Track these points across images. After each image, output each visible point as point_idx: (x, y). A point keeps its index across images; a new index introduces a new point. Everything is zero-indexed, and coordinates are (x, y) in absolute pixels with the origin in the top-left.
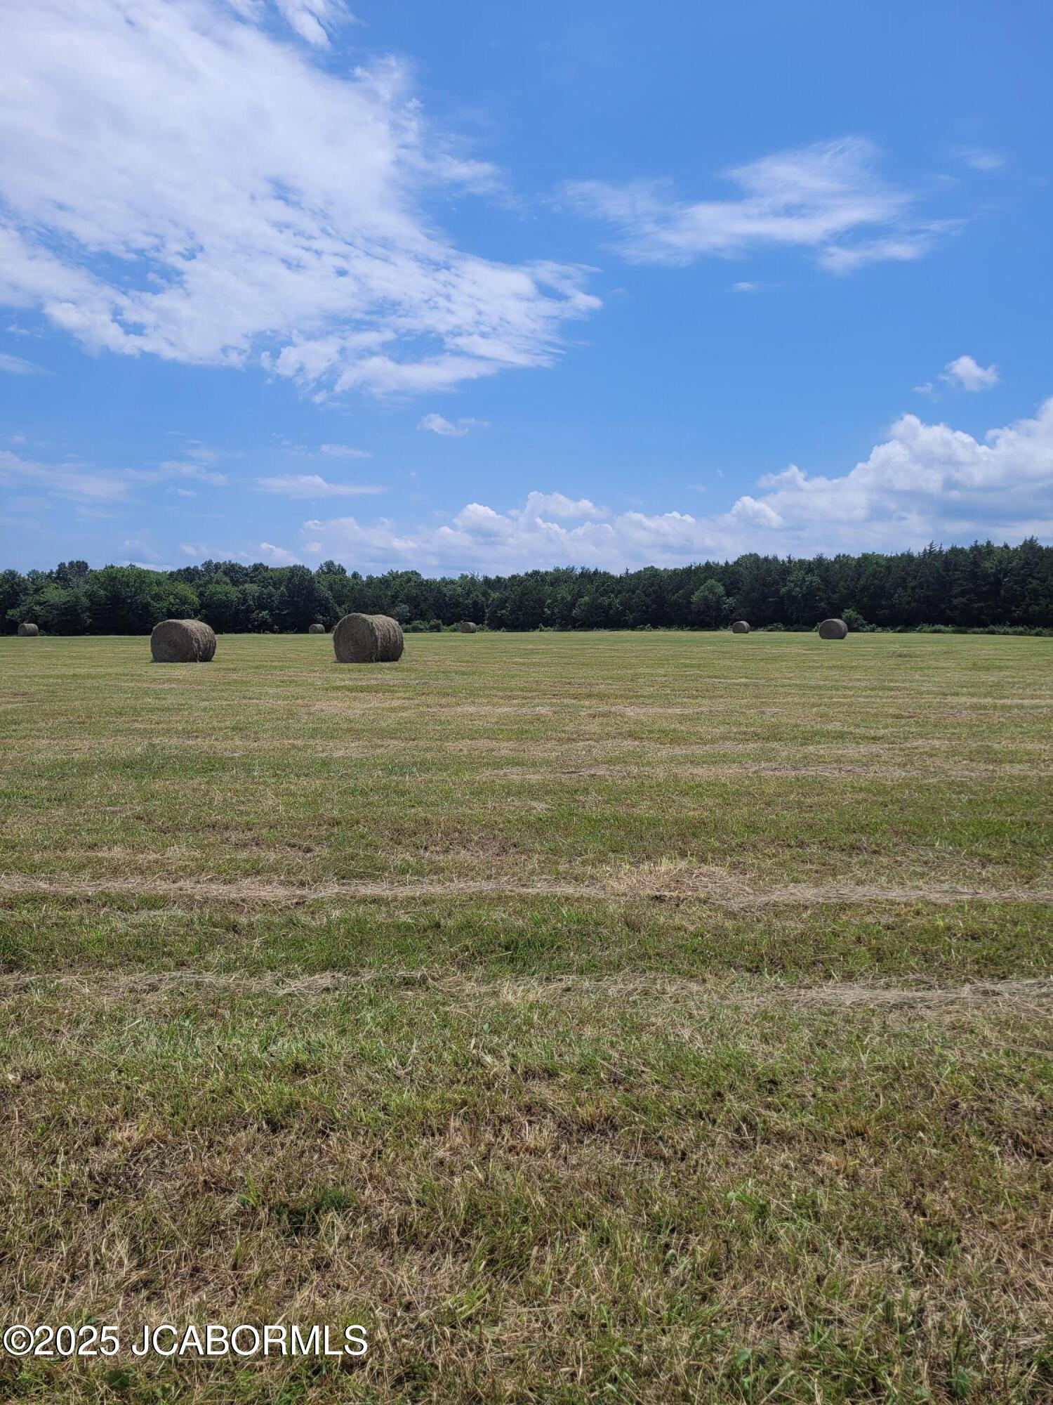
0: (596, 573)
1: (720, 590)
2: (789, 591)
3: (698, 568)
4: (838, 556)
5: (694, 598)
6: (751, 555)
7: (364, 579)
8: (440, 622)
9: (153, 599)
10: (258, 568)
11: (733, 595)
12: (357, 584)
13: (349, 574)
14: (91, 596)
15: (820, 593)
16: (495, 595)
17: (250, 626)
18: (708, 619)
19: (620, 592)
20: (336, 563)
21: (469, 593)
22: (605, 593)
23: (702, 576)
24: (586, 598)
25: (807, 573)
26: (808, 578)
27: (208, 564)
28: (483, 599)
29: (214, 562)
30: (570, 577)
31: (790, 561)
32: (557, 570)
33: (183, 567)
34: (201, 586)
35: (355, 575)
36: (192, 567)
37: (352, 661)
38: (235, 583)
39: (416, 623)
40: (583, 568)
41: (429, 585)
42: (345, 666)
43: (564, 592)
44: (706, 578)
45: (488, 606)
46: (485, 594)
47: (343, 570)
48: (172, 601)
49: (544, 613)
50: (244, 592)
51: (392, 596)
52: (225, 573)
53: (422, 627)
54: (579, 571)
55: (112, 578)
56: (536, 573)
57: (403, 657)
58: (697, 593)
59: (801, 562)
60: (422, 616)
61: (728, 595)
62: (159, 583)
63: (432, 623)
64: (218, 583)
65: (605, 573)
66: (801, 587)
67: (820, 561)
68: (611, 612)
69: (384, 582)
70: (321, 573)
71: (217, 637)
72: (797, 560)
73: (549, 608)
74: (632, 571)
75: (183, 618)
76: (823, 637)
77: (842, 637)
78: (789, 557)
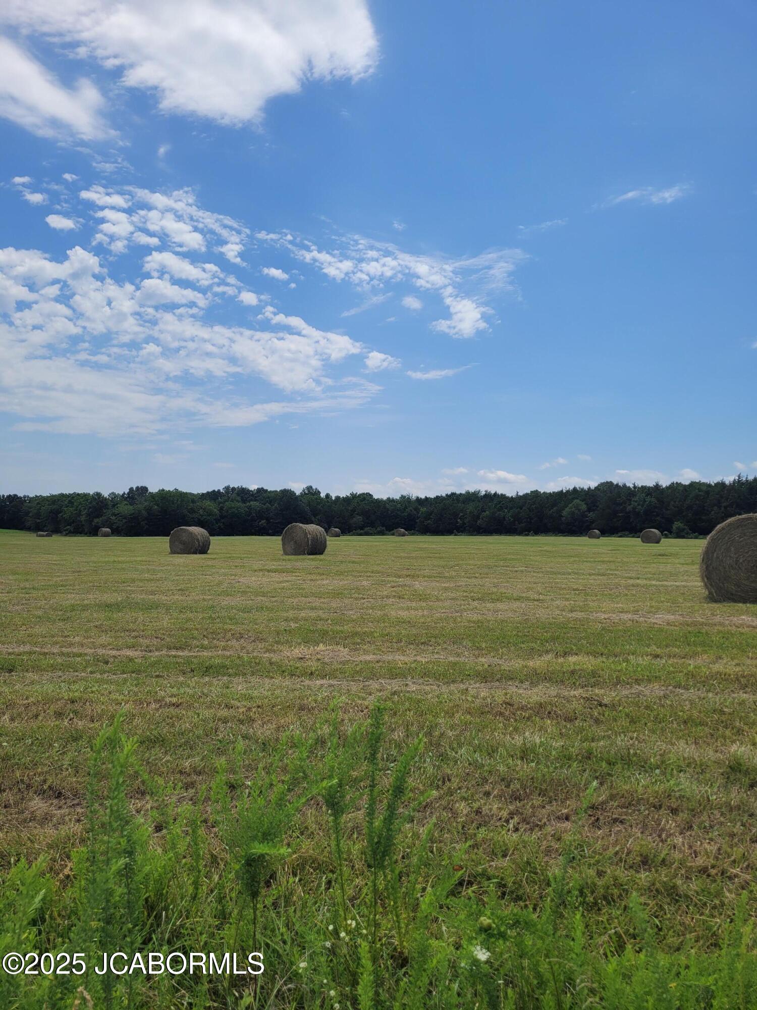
0: (495, 494)
1: (584, 507)
2: (634, 508)
3: (568, 491)
4: (673, 483)
5: (564, 513)
6: (607, 482)
7: (333, 498)
8: (384, 528)
9: (189, 512)
10: (261, 491)
11: (594, 510)
12: (328, 502)
13: (323, 495)
14: (148, 510)
15: (657, 510)
16: (423, 510)
17: (253, 531)
18: (574, 528)
19: (511, 508)
20: (314, 488)
21: (406, 507)
22: (501, 509)
23: (570, 497)
24: (487, 512)
25: (647, 496)
26: (648, 499)
27: (227, 488)
28: (415, 512)
29: (231, 487)
30: (477, 497)
31: (635, 487)
32: (468, 493)
33: (210, 490)
34: (221, 503)
35: (328, 496)
36: (216, 490)
37: (292, 554)
38: (244, 501)
39: (366, 529)
40: (486, 491)
41: (379, 501)
42: (287, 557)
43: (470, 507)
44: (574, 499)
45: (418, 518)
46: (416, 509)
47: (319, 492)
48: (202, 513)
49: (457, 522)
50: (249, 507)
51: (351, 511)
52: (238, 494)
53: (371, 532)
54: (483, 493)
55: (163, 496)
56: (453, 494)
57: (326, 552)
58: (567, 509)
59: (644, 488)
60: (372, 524)
61: (589, 510)
62: (193, 501)
63: (378, 529)
64: (232, 501)
65: (502, 495)
66: (642, 506)
67: (657, 486)
68: (505, 522)
69: (348, 501)
70: (303, 494)
71: (211, 538)
72: (640, 486)
73: (460, 518)
74: (521, 494)
75: (190, 526)
76: (643, 542)
77: (658, 542)
78: (634, 484)
